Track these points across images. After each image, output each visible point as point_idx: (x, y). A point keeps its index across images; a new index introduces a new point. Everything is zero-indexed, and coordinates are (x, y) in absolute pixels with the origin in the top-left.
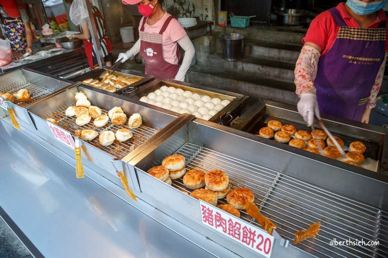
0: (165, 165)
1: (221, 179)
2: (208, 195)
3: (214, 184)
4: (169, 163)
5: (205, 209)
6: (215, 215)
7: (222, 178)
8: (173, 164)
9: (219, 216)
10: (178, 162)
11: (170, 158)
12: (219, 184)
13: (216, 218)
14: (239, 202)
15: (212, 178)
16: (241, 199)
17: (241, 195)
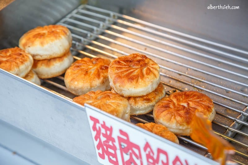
0: (25, 45)
1: (141, 71)
2: (108, 102)
3: (126, 81)
4: (33, 42)
5: (98, 125)
6: (119, 138)
7: (145, 70)
8: (42, 44)
9: (125, 138)
10: (52, 38)
11: (38, 31)
12: (137, 81)
13: (120, 145)
14: (179, 118)
15: (124, 70)
16: (182, 112)
17: (185, 105)
